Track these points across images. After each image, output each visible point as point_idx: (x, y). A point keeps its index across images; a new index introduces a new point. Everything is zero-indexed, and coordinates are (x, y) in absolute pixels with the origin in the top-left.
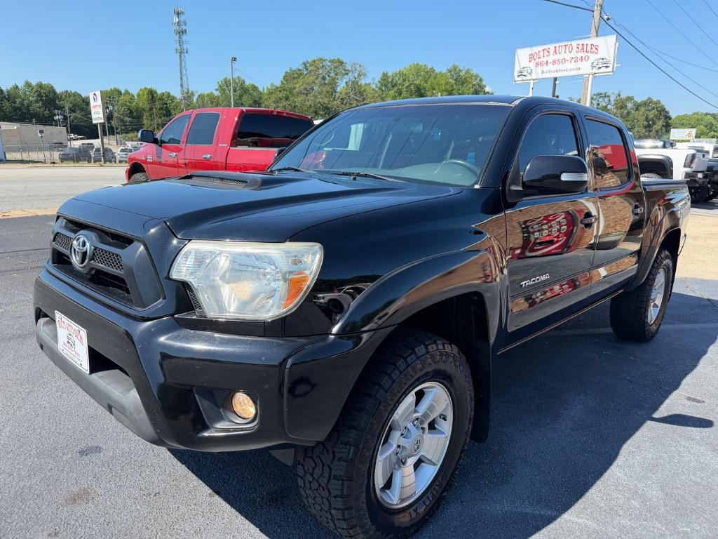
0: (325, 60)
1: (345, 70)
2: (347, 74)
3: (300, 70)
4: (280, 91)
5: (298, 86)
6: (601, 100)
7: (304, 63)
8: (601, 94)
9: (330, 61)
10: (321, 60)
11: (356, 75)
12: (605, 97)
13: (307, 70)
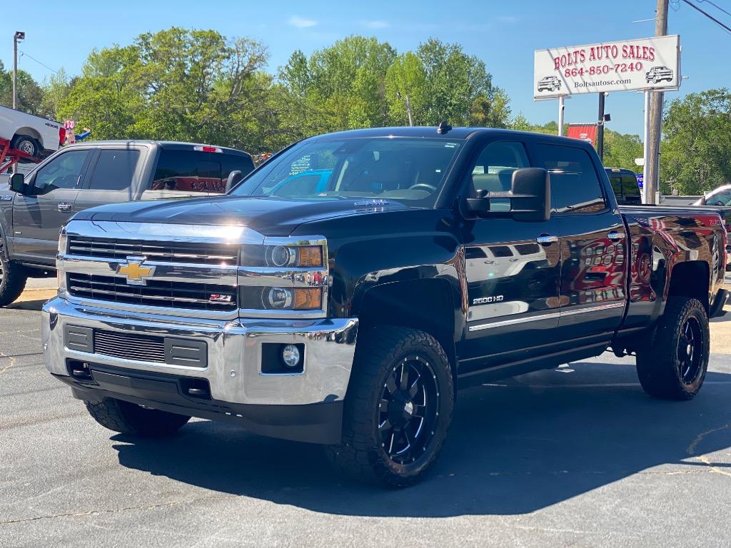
0: (186, 32)
1: (223, 50)
2: (228, 58)
3: (133, 49)
4: (97, 89)
5: (132, 79)
6: (716, 103)
7: (143, 37)
8: (716, 92)
9: (194, 34)
10: (177, 32)
11: (246, 61)
12: (723, 98)
13: (148, 49)
